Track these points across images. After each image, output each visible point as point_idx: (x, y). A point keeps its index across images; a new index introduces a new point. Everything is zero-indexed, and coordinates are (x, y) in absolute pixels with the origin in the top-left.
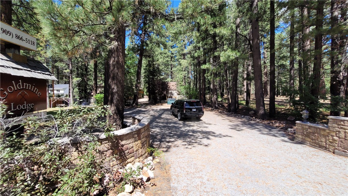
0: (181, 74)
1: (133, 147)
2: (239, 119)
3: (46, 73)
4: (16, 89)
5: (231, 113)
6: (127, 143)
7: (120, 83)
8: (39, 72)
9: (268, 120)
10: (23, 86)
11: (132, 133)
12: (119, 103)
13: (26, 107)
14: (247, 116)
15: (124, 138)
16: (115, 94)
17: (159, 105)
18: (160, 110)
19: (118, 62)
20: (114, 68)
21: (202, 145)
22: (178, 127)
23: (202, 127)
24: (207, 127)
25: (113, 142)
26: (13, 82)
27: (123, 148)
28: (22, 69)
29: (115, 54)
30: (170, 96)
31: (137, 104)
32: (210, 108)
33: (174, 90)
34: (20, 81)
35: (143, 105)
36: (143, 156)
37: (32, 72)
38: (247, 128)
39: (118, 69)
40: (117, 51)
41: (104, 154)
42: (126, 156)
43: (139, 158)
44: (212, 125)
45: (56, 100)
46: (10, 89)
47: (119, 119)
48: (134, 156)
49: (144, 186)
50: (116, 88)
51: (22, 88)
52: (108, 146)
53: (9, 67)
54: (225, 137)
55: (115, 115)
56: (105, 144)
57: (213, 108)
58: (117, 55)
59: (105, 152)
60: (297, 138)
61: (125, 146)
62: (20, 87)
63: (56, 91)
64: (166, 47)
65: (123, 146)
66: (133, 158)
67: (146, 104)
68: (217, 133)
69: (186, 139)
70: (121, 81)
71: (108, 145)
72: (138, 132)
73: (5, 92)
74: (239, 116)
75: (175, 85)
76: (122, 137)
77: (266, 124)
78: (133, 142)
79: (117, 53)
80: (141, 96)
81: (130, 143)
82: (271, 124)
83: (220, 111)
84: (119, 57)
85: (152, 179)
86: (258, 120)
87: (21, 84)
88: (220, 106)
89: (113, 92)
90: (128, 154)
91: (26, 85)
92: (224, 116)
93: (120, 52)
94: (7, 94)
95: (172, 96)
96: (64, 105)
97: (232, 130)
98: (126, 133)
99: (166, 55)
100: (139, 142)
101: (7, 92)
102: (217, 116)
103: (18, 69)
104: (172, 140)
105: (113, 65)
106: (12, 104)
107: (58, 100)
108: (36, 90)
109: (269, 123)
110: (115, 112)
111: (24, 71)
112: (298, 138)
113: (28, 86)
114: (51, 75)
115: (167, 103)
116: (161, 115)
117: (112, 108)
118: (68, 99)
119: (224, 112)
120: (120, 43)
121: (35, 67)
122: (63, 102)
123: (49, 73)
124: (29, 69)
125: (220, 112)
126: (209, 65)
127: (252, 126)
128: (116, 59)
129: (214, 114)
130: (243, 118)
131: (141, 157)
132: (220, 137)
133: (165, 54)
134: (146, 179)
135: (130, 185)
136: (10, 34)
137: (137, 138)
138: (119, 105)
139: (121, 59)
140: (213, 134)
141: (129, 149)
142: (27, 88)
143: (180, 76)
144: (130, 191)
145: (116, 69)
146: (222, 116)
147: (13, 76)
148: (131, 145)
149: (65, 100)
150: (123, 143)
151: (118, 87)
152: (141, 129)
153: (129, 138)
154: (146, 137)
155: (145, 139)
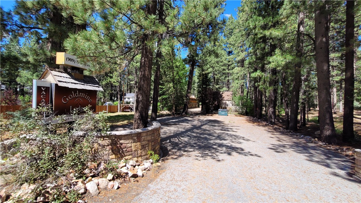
0: (237, 84)
1: (131, 147)
2: (294, 139)
3: (96, 86)
4: (74, 97)
5: (288, 131)
6: (125, 142)
7: (145, 93)
8: (90, 85)
9: (338, 144)
10: (79, 95)
11: (131, 135)
12: (143, 110)
13: (80, 109)
14: (308, 137)
15: (122, 138)
16: (140, 103)
17: (209, 115)
18: (206, 120)
19: (144, 75)
20: (141, 80)
21: (214, 160)
22: (209, 138)
23: (235, 142)
24: (240, 143)
25: (112, 140)
26: (73, 92)
27: (121, 146)
28: (78, 84)
29: (142, 69)
30: (224, 106)
31: (187, 113)
32: (265, 123)
33: (229, 100)
34: (77, 91)
35: (193, 114)
36: (143, 157)
37: (85, 85)
38: (294, 151)
39: (144, 81)
40: (144, 66)
41: (105, 147)
42: (124, 154)
43: (138, 157)
44: (250, 142)
45: (124, 106)
46: (70, 97)
47: (142, 124)
48: (132, 155)
49: (124, 179)
50: (141, 97)
51: (78, 96)
52: (108, 143)
53: (69, 83)
54: (251, 157)
55: (139, 120)
56: (106, 141)
57: (267, 123)
58: (144, 69)
59: (106, 147)
60: (357, 173)
61: (123, 145)
62: (77, 95)
63: (127, 99)
64: (218, 55)
65: (121, 144)
66: (131, 156)
67: (197, 114)
68: (246, 150)
69: (205, 151)
70: (146, 92)
71: (109, 141)
72: (138, 135)
73: (67, 99)
74: (297, 136)
75: (230, 95)
76: (120, 137)
77: (333, 150)
78: (131, 143)
79: (144, 68)
80: (197, 106)
81: (128, 143)
82: (339, 151)
83: (276, 126)
84: (145, 71)
85: (140, 177)
86: (321, 143)
87: (78, 93)
88: (281, 121)
89: (139, 101)
90: (126, 152)
91: (81, 94)
92: (276, 134)
93: (147, 67)
94: (68, 100)
95: (226, 106)
96: (130, 110)
97: (271, 150)
98: (124, 134)
99: (222, 64)
100: (139, 143)
101: (68, 98)
102: (268, 132)
103: (75, 84)
104: (191, 150)
105: (140, 78)
106: (71, 107)
107: (125, 106)
108: (88, 98)
109: (337, 150)
110: (139, 118)
111: (79, 84)
112: (359, 174)
113: (82, 95)
114: (99, 87)
115: (218, 114)
116: (202, 125)
117: (137, 114)
118: (133, 106)
119: (280, 129)
120: (147, 59)
121: (89, 81)
122: (129, 108)
123: (98, 86)
124: (83, 83)
125: (275, 129)
126: (260, 72)
127: (304, 149)
128: (143, 72)
129: (265, 130)
130: (302, 138)
131: (140, 158)
132: (246, 155)
133: (222, 62)
134: (132, 174)
135: (112, 175)
136: (73, 61)
137: (136, 140)
138: (142, 112)
139: (147, 73)
140: (239, 151)
141: (127, 148)
142: (82, 96)
143: (235, 85)
144: (110, 179)
145: (142, 81)
146: (274, 133)
147: (70, 88)
148: (129, 145)
149: (131, 106)
150: (121, 141)
151: (142, 97)
152: (142, 133)
153: (128, 139)
154: (148, 141)
155: (147, 143)
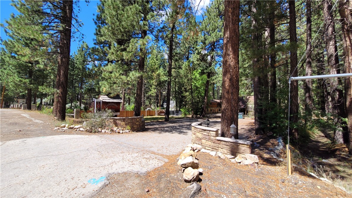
1: (121, 123)
3: (119, 100)
8: (116, 100)
27: (117, 123)
31: (204, 116)
48: (121, 127)
96: (164, 114)
103: (109, 100)
107: (161, 111)
124: (113, 99)
131: (125, 128)
149: (164, 110)
153: (119, 120)
154: (129, 122)
155: (128, 123)
